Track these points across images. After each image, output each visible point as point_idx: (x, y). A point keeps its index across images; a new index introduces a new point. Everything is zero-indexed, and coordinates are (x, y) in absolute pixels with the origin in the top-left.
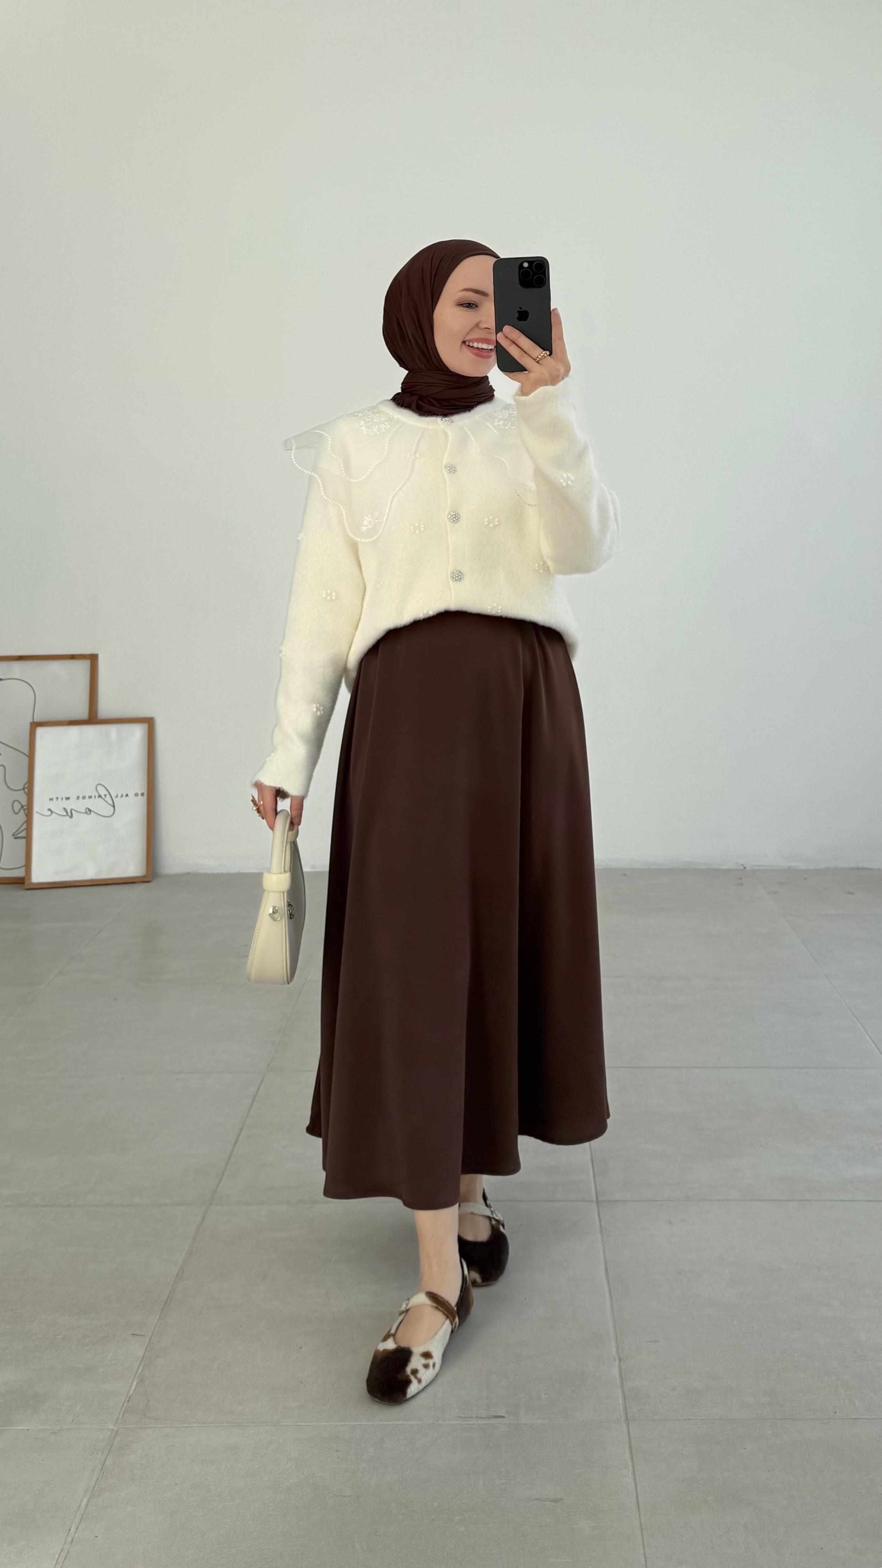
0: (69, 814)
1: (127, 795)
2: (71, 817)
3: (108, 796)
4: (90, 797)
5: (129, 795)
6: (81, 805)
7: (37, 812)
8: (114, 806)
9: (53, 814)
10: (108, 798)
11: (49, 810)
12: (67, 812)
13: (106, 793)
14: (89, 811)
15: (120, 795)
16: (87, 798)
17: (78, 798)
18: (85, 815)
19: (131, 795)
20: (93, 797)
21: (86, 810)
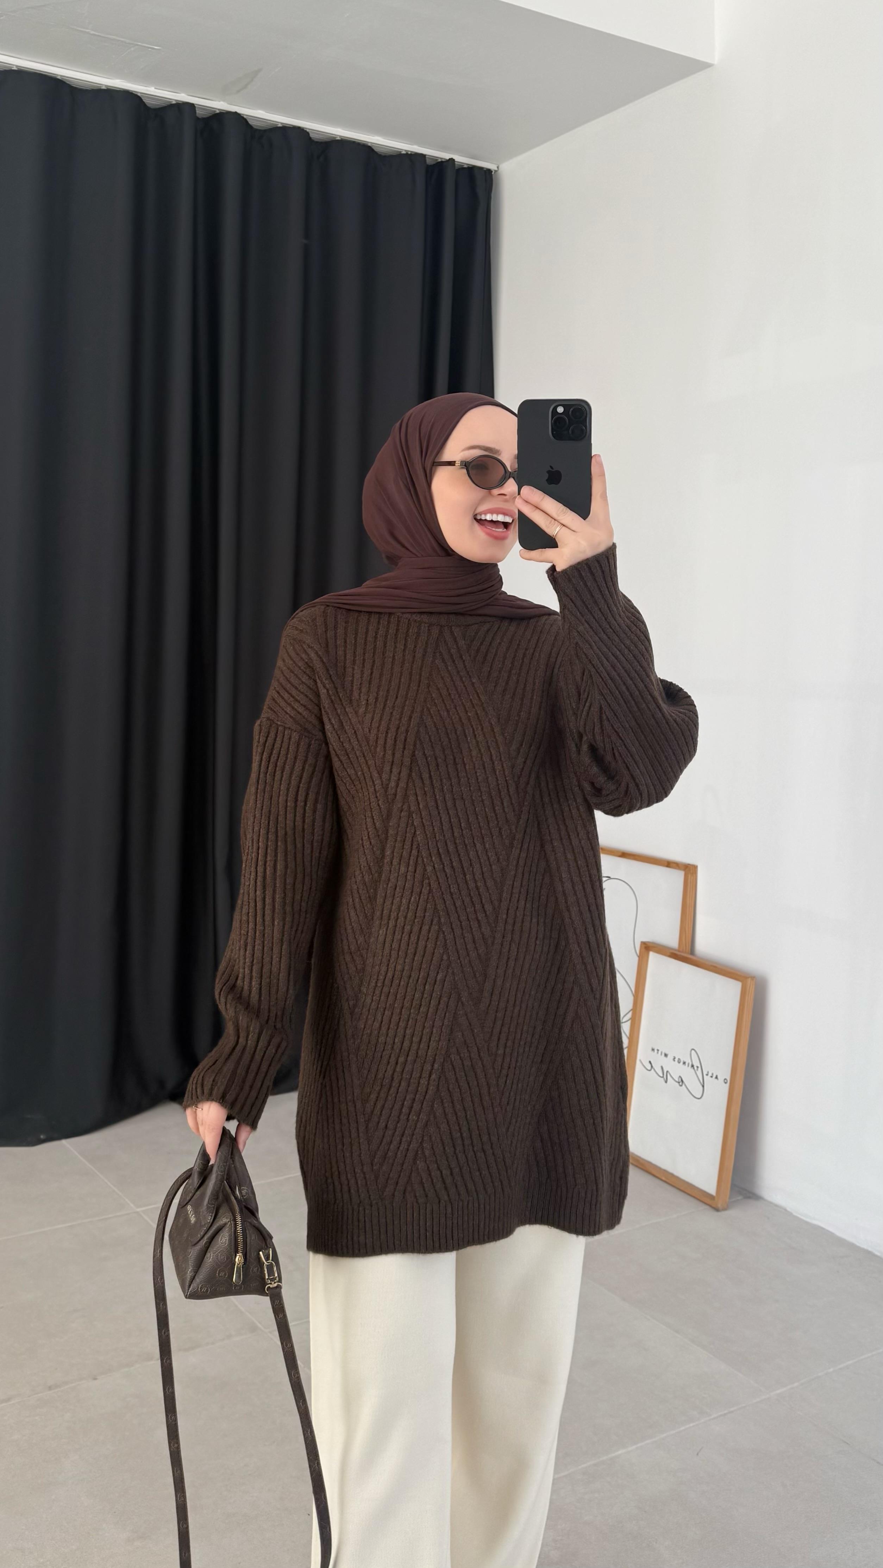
0: (665, 1077)
1: (716, 1077)
2: (666, 1082)
3: (700, 1069)
4: (685, 1063)
5: (719, 1077)
7: (640, 1061)
8: (703, 1086)
9: (653, 1070)
10: (699, 1072)
11: (650, 1062)
12: (663, 1074)
13: (699, 1066)
14: (681, 1082)
15: (710, 1074)
16: (682, 1063)
17: (674, 1059)
18: (677, 1084)
19: (721, 1079)
20: (687, 1064)
21: (679, 1079)
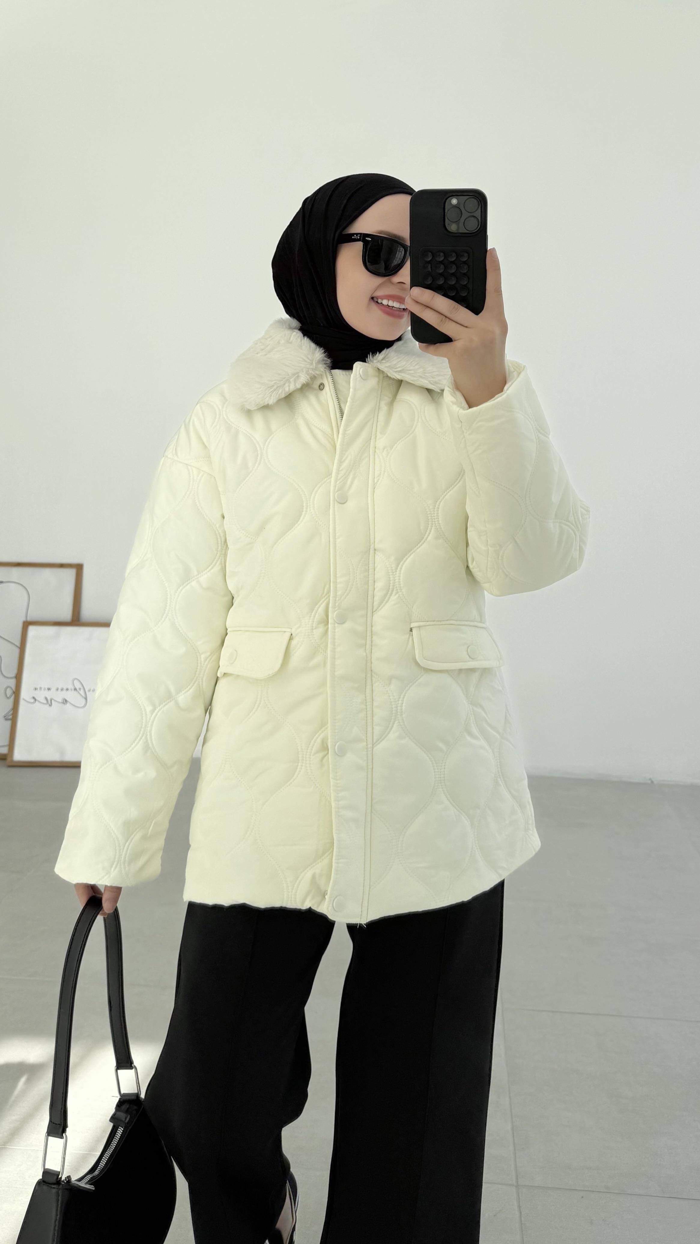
0: (50, 703)
6: (60, 696)
7: (24, 699)
8: (86, 699)
9: (37, 702)
10: (82, 692)
11: (34, 698)
12: (47, 701)
13: (82, 688)
14: (65, 701)
16: (65, 690)
17: (57, 689)
18: (61, 704)
20: (70, 690)
21: (62, 701)
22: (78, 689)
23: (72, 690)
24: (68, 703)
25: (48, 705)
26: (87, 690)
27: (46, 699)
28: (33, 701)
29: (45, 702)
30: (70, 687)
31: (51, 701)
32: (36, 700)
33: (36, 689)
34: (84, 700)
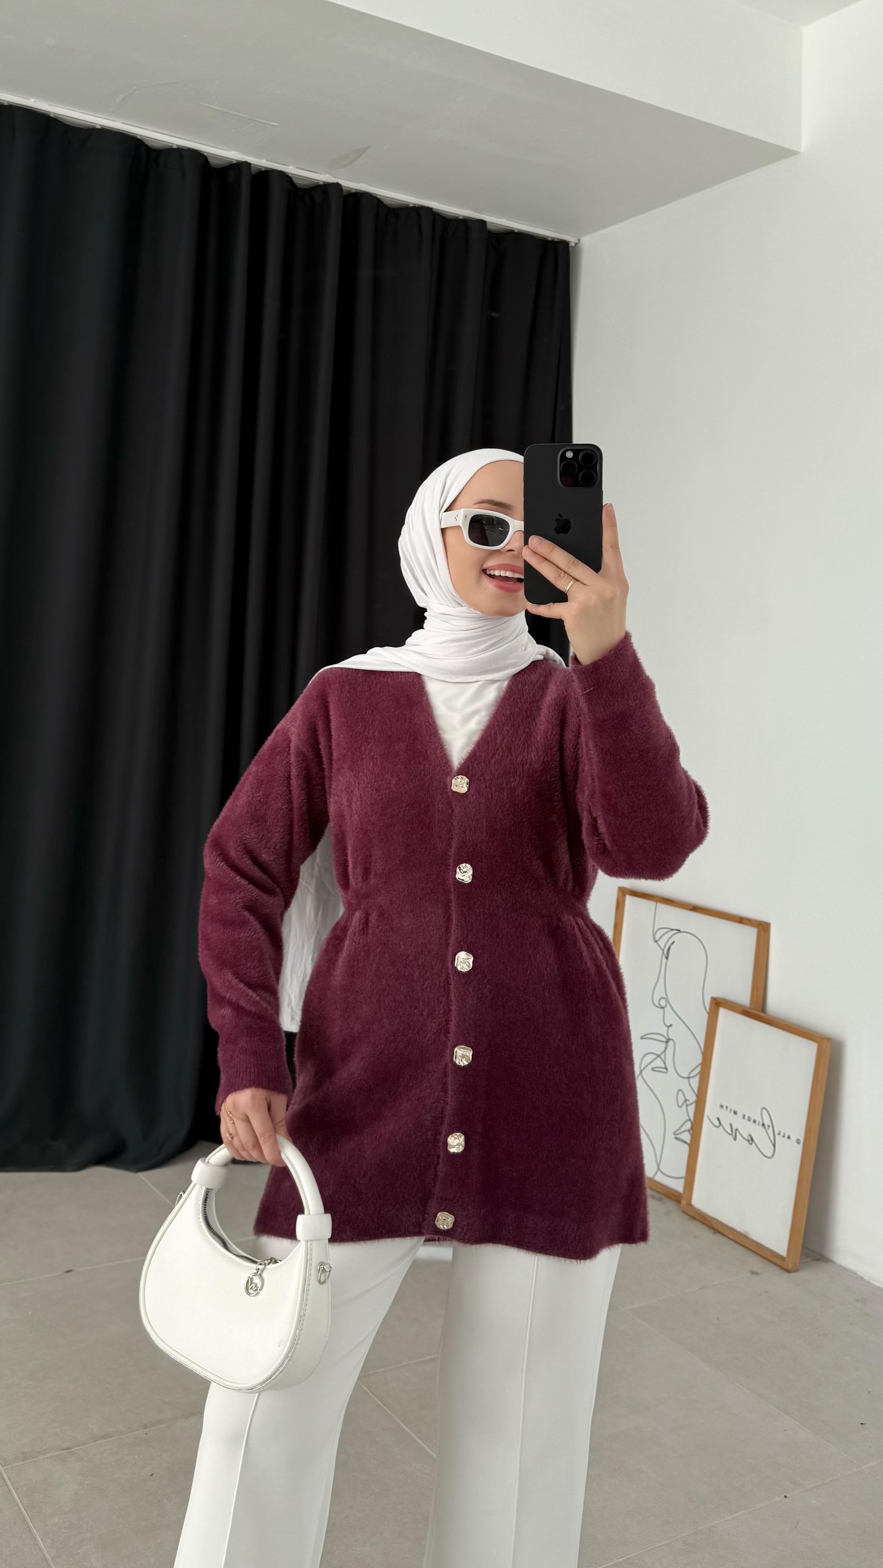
0: (734, 1134)
1: (789, 1137)
2: (735, 1139)
3: (771, 1128)
4: (755, 1121)
5: (791, 1137)
6: (746, 1128)
7: (708, 1117)
8: (774, 1146)
9: (721, 1127)
10: (770, 1132)
11: (718, 1119)
12: (733, 1131)
13: (770, 1124)
14: (751, 1140)
15: (782, 1134)
16: (752, 1121)
17: (744, 1117)
18: (747, 1142)
19: (794, 1139)
20: (757, 1123)
21: (748, 1137)
22: (767, 1127)
23: (759, 1123)
24: (754, 1144)
25: (731, 1138)
26: (776, 1132)
27: (731, 1125)
28: (717, 1123)
29: (730, 1132)
30: (759, 1119)
31: (737, 1129)
32: (720, 1123)
33: (722, 1106)
34: (773, 1147)
